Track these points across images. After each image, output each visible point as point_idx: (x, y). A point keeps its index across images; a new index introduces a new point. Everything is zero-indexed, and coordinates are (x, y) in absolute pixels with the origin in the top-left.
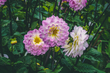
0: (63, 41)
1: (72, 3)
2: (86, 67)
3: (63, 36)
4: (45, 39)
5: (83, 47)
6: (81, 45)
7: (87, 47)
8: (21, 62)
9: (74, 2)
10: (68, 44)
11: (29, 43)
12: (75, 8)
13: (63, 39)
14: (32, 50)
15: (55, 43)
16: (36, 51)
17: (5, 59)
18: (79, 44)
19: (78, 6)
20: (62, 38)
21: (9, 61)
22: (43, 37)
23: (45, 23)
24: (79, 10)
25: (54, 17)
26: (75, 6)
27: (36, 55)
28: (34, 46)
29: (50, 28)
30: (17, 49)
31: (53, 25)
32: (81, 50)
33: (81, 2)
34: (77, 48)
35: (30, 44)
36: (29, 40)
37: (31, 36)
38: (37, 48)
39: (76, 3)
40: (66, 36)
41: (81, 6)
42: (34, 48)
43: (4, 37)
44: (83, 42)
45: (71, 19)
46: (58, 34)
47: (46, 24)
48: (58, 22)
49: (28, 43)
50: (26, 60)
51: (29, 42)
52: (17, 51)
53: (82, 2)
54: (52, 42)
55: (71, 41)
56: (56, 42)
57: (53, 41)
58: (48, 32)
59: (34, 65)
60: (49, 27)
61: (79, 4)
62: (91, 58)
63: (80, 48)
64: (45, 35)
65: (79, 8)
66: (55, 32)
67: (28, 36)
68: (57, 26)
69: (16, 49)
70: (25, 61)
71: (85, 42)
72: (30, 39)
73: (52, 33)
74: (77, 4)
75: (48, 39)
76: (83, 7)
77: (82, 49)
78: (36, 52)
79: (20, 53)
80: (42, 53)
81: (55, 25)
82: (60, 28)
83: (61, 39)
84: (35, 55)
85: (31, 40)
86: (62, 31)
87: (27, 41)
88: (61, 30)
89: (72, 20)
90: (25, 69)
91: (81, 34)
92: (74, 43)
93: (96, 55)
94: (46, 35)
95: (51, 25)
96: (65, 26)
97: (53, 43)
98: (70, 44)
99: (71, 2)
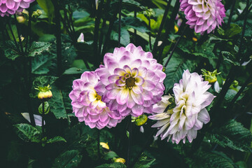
0: (149, 106)
1: (191, 15)
2: (213, 161)
3: (148, 94)
4: (106, 97)
5: (196, 122)
6: (191, 116)
7: (206, 123)
8: (63, 139)
9: (195, 12)
10: (165, 111)
11: (82, 99)
12: (198, 26)
13: (147, 102)
14: (86, 115)
15: (128, 109)
16: (95, 119)
17: (28, 130)
18: (188, 113)
19: (203, 23)
20: (146, 98)
21: (36, 135)
22: (103, 91)
23: (109, 60)
24: (206, 31)
25: (132, 48)
26: (195, 22)
27: (95, 128)
28: (90, 106)
29: (119, 74)
30: (65, 106)
31: (126, 66)
32: (192, 128)
33: (211, 16)
34: (181, 124)
35: (83, 101)
36: (82, 94)
37: (86, 84)
38: (98, 112)
39: (199, 16)
40: (154, 94)
41: (211, 23)
42: (91, 112)
43: (38, 79)
44: (197, 110)
45: (194, 49)
46: (136, 90)
47: (111, 63)
48: (139, 60)
49: (79, 99)
50: (83, 133)
51: (80, 97)
52: (64, 111)
53: (213, 14)
54: (120, 106)
55: (172, 105)
56: (131, 106)
57: (123, 103)
58: (115, 81)
59: (94, 147)
60: (116, 70)
61: (206, 18)
62: (227, 143)
63: (190, 124)
64: (106, 87)
65: (206, 28)
66: (130, 82)
67: (81, 82)
68: (136, 69)
69: (63, 106)
70: (81, 134)
71: (202, 110)
72: (85, 91)
73: (124, 85)
74: (201, 19)
75: (113, 98)
76: (215, 26)
77: (194, 126)
78: (95, 121)
79: (71, 115)
80: (108, 125)
81: (132, 67)
82: (142, 74)
83: (142, 100)
84: (92, 127)
85: (86, 93)
86: (146, 83)
87: (78, 95)
88: (144, 81)
89: (196, 52)
90: (75, 154)
91: (194, 93)
92: (175, 110)
93: (239, 135)
94: (109, 88)
95: (121, 66)
96: (154, 71)
97: (124, 109)
98: (169, 111)
99: (187, 12)
